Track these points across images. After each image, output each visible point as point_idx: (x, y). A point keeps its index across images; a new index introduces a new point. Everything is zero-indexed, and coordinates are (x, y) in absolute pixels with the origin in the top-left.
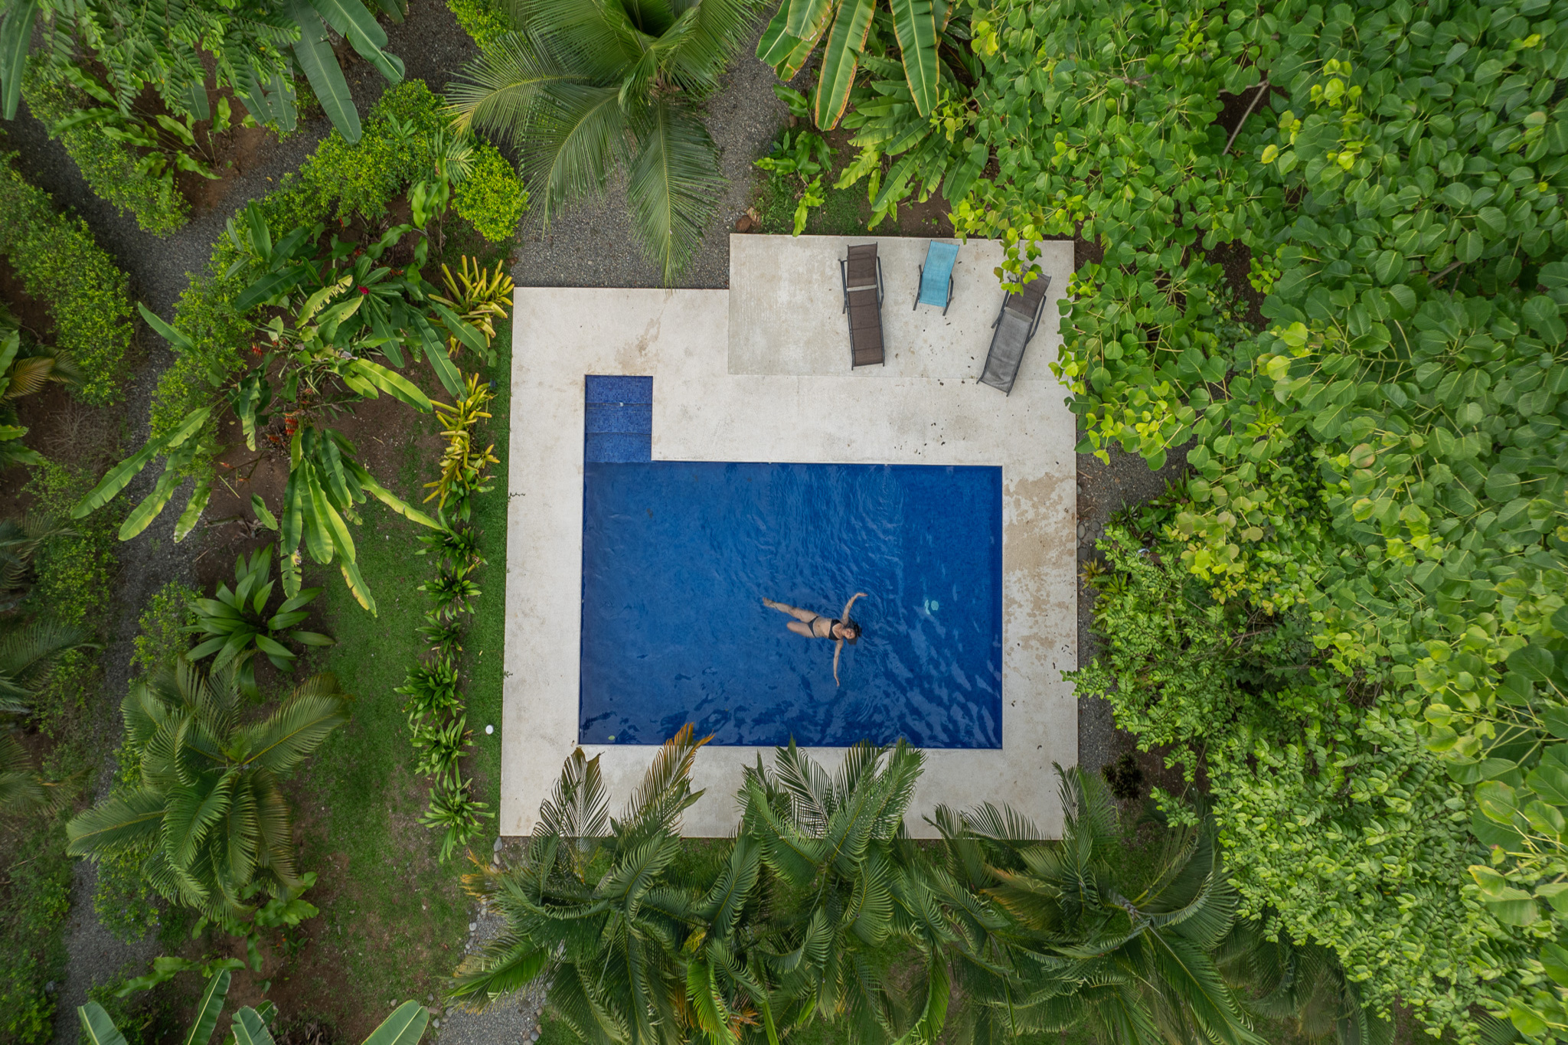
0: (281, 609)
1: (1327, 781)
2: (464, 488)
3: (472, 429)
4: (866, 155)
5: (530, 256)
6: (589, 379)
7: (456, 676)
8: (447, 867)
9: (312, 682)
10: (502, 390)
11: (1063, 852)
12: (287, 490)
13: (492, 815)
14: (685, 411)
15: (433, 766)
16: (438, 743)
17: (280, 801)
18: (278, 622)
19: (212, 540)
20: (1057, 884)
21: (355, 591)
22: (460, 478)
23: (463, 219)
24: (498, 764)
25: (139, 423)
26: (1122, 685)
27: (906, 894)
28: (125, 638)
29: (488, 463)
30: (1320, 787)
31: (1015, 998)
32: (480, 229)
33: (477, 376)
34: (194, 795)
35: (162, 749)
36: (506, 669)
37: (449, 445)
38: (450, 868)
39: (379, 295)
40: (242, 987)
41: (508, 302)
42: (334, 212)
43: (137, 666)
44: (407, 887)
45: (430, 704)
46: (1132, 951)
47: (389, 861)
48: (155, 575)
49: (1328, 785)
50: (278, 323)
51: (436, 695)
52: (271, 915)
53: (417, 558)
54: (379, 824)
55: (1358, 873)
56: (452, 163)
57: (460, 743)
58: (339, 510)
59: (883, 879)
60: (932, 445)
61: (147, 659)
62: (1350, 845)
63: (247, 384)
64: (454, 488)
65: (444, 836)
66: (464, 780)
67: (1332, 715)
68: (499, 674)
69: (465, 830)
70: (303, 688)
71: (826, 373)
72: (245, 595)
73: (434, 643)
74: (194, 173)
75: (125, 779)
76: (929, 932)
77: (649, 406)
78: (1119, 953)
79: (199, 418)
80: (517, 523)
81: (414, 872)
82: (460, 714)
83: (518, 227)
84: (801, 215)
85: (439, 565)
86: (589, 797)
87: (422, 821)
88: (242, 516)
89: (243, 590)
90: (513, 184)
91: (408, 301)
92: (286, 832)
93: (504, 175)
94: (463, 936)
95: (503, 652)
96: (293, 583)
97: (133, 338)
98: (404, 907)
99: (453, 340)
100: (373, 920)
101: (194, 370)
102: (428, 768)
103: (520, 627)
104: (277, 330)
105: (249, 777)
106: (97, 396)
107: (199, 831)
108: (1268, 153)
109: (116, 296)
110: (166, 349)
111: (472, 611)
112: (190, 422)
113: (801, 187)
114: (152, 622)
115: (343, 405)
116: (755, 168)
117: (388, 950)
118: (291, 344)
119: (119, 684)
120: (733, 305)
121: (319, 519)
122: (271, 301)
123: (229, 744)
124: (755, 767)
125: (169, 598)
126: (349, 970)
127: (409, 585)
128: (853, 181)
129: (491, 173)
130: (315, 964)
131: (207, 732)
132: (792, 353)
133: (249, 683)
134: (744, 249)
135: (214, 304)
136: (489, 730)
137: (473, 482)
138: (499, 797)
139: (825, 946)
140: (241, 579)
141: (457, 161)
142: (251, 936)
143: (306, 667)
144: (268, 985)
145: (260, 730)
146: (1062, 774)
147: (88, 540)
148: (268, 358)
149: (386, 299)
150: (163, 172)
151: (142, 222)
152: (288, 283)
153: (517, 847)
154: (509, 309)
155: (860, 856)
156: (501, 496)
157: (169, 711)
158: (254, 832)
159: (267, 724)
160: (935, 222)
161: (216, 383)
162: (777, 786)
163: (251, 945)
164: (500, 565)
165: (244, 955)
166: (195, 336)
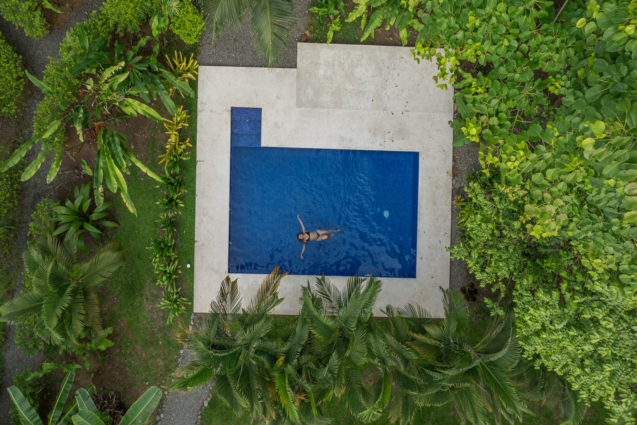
0: (95, 211)
1: (570, 308)
2: (176, 158)
3: (180, 131)
4: (360, 7)
5: (206, 52)
6: (233, 109)
7: (173, 243)
8: (170, 325)
9: (110, 245)
10: (193, 113)
11: (444, 327)
12: (96, 159)
13: (190, 304)
14: (276, 124)
15: (163, 282)
16: (166, 272)
17: (95, 297)
18: (94, 217)
19: (64, 179)
20: (441, 342)
21: (127, 204)
22: (174, 153)
23: (175, 34)
24: (192, 281)
25: (29, 125)
26: (473, 255)
27: (373, 345)
28: (26, 222)
29: (187, 146)
30: (566, 311)
31: (420, 390)
32: (183, 39)
33: (182, 107)
34: (56, 295)
35: (41, 276)
36: (196, 239)
37: (170, 138)
38: (171, 326)
39: (136, 69)
40: (81, 375)
41: (196, 72)
42: (116, 30)
43: (31, 235)
44: (153, 334)
45: (162, 254)
46: (473, 372)
47: (145, 322)
48: (39, 194)
49: (571, 310)
50: (91, 81)
51: (165, 251)
52: (93, 346)
53: (155, 189)
54: (140, 306)
55: (583, 350)
56: (170, 7)
57: (175, 272)
58: (120, 168)
59: (363, 338)
60: (388, 142)
61: (35, 233)
62: (580, 337)
63: (77, 110)
64: (172, 158)
65: (169, 312)
66: (177, 288)
67: (573, 278)
68: (192, 241)
69: (178, 310)
70: (106, 247)
71: (341, 108)
72: (78, 205)
73: (164, 227)
74: (51, 9)
75: (27, 286)
76: (383, 361)
77: (260, 122)
78: (468, 372)
79: (56, 125)
80: (200, 174)
81: (156, 327)
82: (175, 259)
83: (201, 38)
84: (330, 35)
85: (165, 193)
86: (233, 298)
87: (159, 306)
88: (77, 168)
89: (77, 202)
90: (199, 18)
91: (150, 71)
92: (98, 311)
93: (194, 13)
94: (177, 355)
95: (194, 232)
96: (100, 200)
97: (25, 86)
98: (152, 342)
99: (171, 90)
100: (138, 347)
101: (53, 102)
102: (161, 283)
103: (202, 221)
104: (90, 85)
105: (82, 287)
106: (9, 113)
107: (59, 312)
108: (580, 23)
109: (16, 67)
110: (40, 91)
111: (180, 213)
112: (52, 126)
113: (330, 21)
114: (37, 216)
115: (122, 119)
116: (309, 12)
117: (145, 361)
118: (97, 91)
119: (23, 242)
120: (298, 76)
121: (111, 173)
122: (87, 71)
123: (73, 271)
124: (307, 286)
125: (44, 205)
126: (128, 369)
127: (152, 201)
128: (354, 19)
129: (188, 12)
130: (113, 366)
131: (62, 267)
132: (325, 98)
133: (82, 244)
134: (304, 49)
135: (61, 72)
136: (189, 266)
137: (181, 155)
138: (193, 295)
139: (337, 367)
140: (78, 197)
141: (172, 7)
142: (84, 354)
143: (107, 236)
144: (92, 375)
145: (86, 266)
146: (443, 291)
147: (7, 179)
148: (86, 98)
149: (140, 71)
150: (36, 8)
151: (27, 32)
152: (94, 62)
153: (201, 317)
154: (196, 76)
155: (354, 328)
156: (193, 162)
157: (44, 258)
158: (83, 312)
159: (89, 264)
160: (391, 39)
161: (63, 108)
162: (316, 296)
163: (84, 358)
164: (193, 193)
165: (81, 363)
166: (53, 86)
